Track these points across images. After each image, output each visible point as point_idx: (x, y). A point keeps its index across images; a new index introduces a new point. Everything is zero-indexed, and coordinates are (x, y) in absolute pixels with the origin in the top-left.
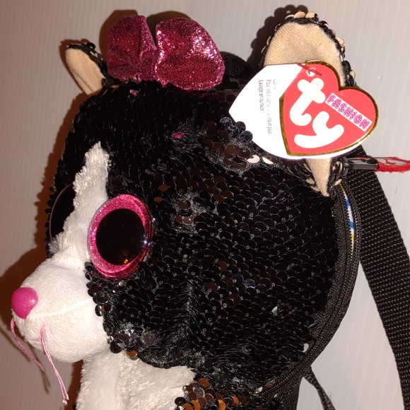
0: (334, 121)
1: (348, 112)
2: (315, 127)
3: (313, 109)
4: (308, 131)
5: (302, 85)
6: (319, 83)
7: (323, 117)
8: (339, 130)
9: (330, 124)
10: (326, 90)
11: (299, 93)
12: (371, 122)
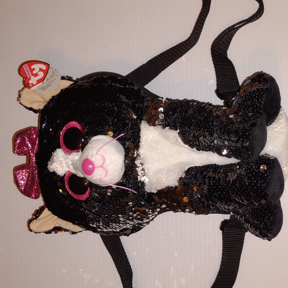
0: (32, 70)
1: (27, 71)
2: (38, 69)
3: (36, 75)
4: (41, 70)
5: (35, 83)
6: (30, 82)
7: (34, 72)
8: (33, 67)
9: (34, 69)
10: (30, 79)
11: (37, 81)
12: (24, 66)
